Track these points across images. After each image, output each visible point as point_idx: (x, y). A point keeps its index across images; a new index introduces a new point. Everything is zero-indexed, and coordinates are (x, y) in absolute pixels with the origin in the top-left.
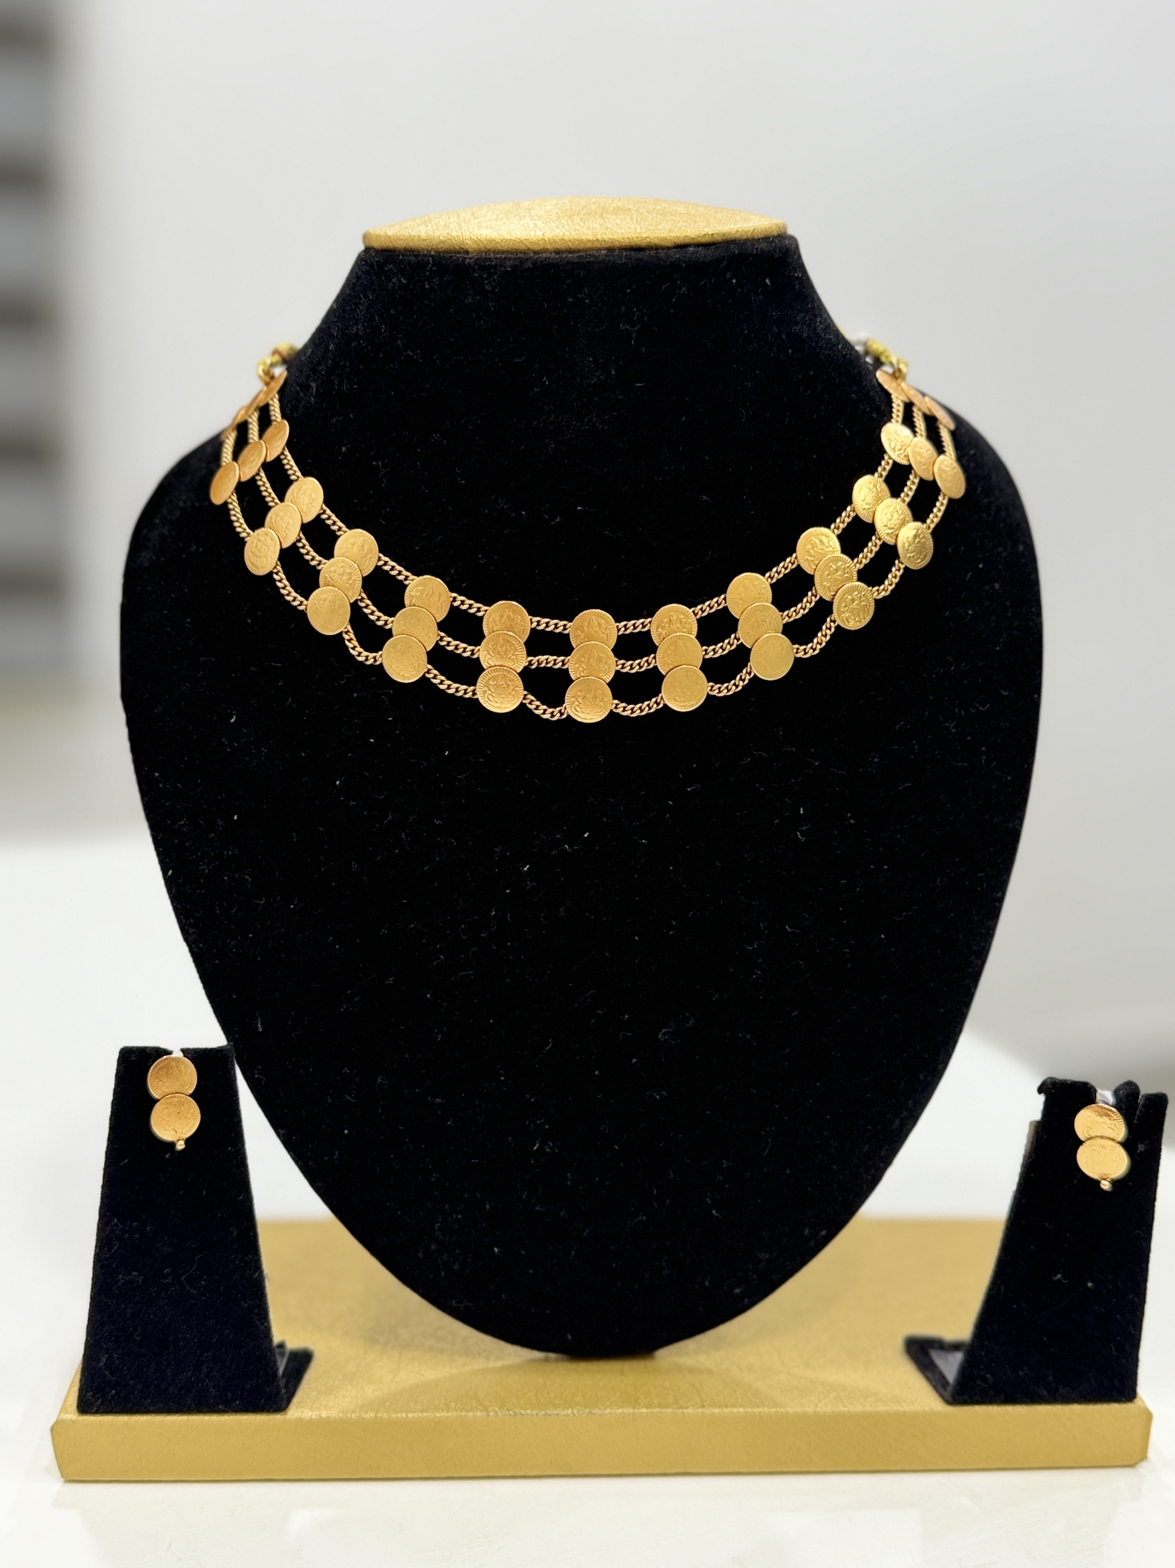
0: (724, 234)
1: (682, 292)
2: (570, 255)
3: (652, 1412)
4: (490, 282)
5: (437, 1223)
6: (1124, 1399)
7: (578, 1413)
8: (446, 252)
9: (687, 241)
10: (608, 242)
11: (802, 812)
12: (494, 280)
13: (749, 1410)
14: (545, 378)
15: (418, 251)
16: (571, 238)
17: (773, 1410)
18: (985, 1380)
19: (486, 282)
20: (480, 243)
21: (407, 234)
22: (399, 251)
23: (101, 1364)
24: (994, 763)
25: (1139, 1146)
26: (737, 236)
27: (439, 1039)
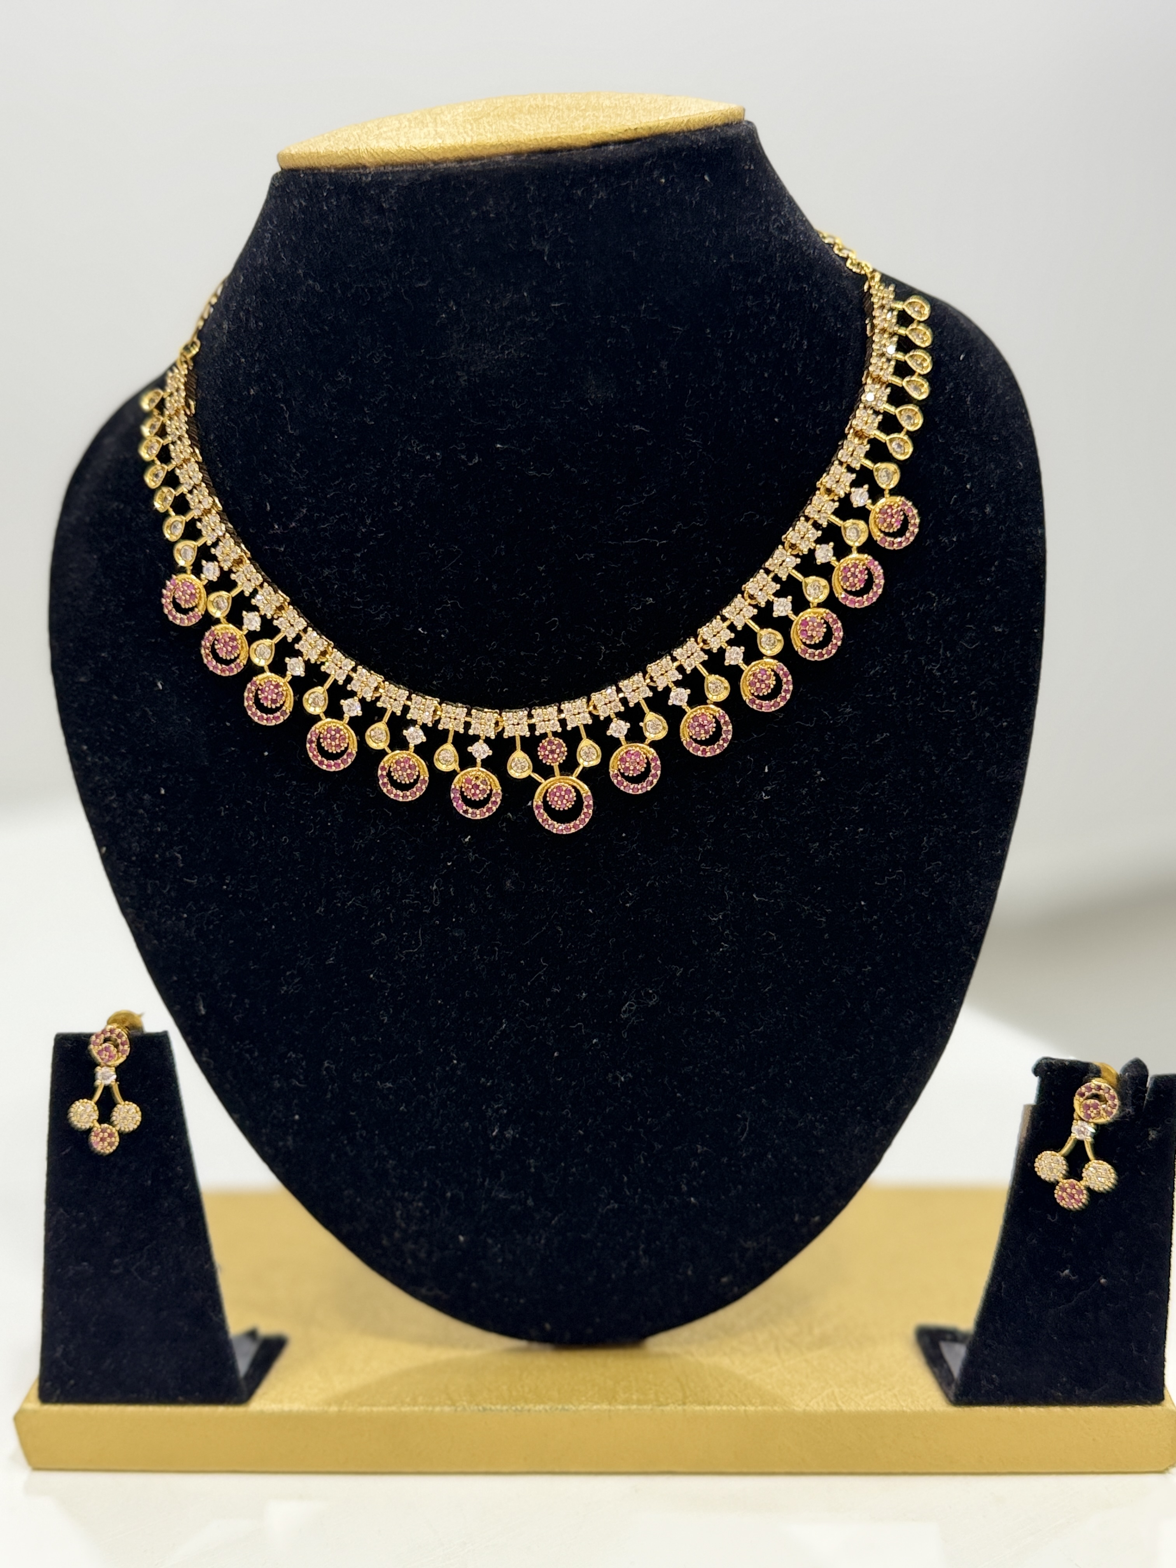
0: (650, 128)
1: (600, 197)
2: (472, 164)
3: (629, 1410)
4: (387, 199)
5: (397, 1211)
6: (1149, 1402)
7: (551, 1409)
8: (347, 168)
9: (605, 138)
10: (514, 147)
11: (766, 770)
12: (392, 197)
13: (734, 1408)
14: (452, 303)
15: (319, 170)
16: (473, 143)
17: (760, 1408)
18: (991, 1381)
19: (383, 199)
20: (376, 156)
21: (307, 151)
22: (301, 171)
23: (58, 1356)
25: (1151, 1133)
26: (667, 129)
27: (385, 1021)
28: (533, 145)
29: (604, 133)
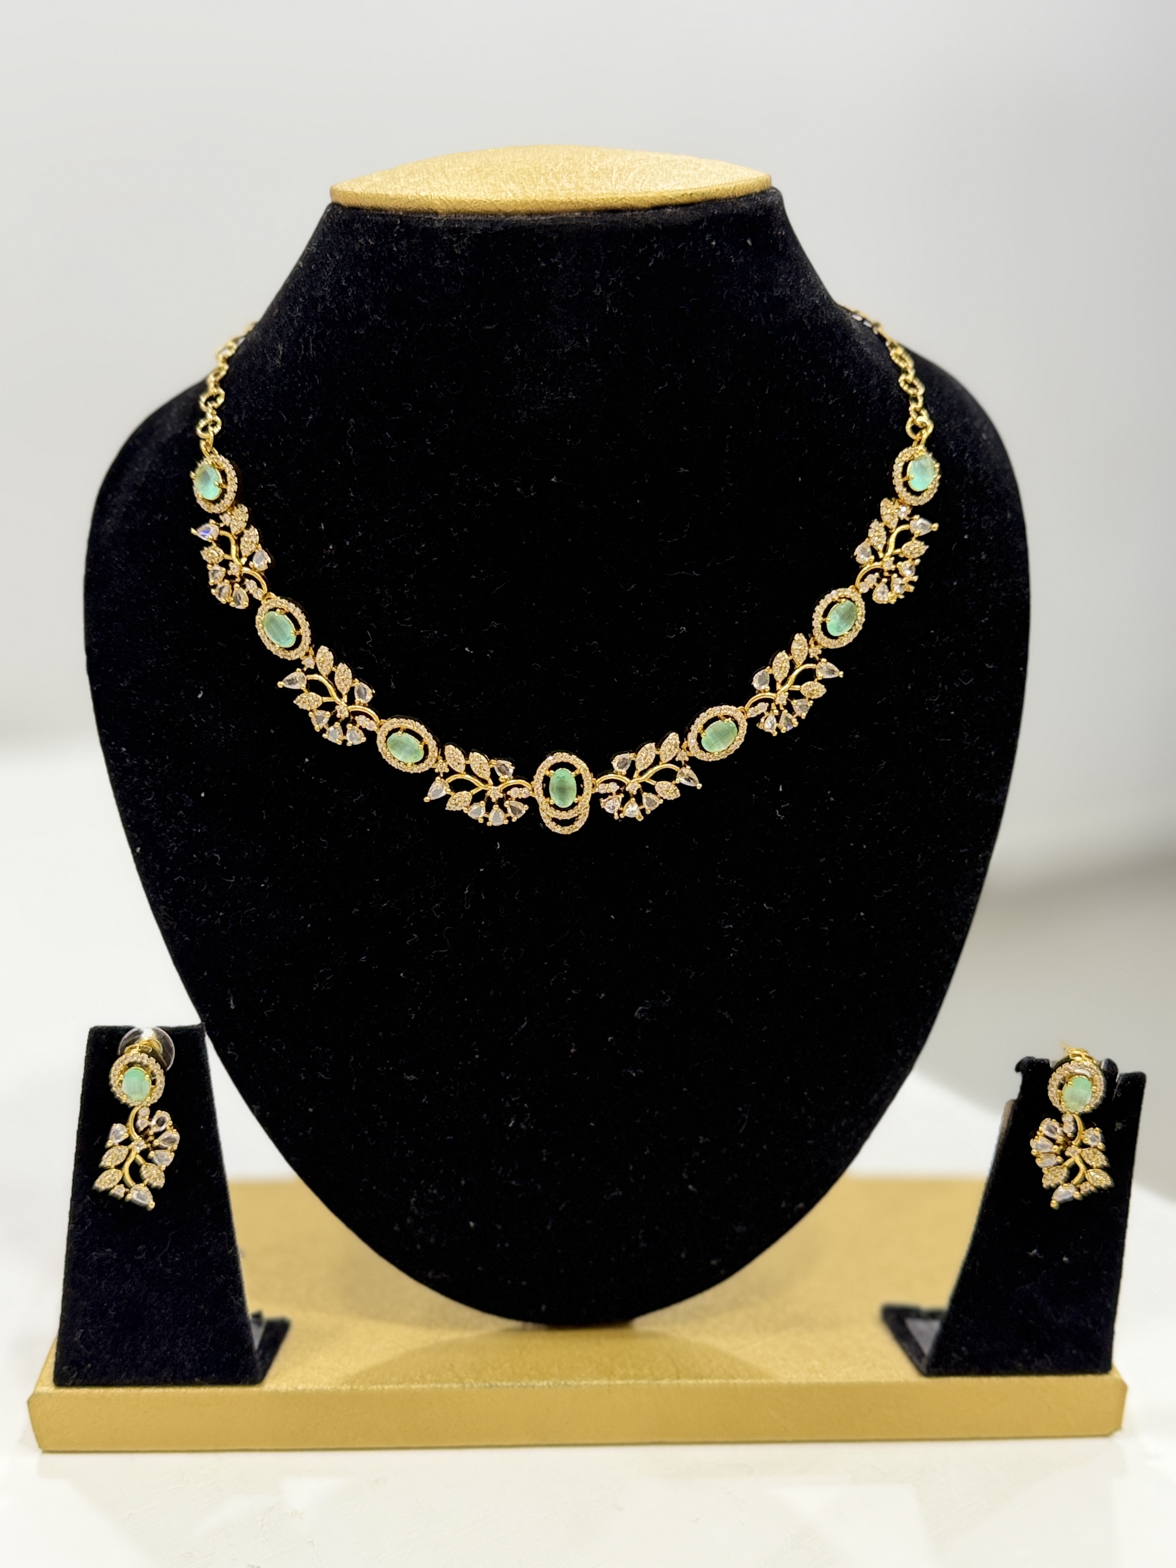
0: (703, 194)
1: (659, 256)
2: (543, 218)
3: (627, 1384)
4: (460, 246)
5: (412, 1198)
6: (1098, 1371)
7: (554, 1384)
8: (416, 212)
9: (664, 202)
10: (582, 204)
11: (781, 789)
12: (464, 244)
13: (724, 1381)
14: (517, 347)
15: (386, 211)
16: (544, 199)
17: (748, 1381)
18: (960, 1353)
19: (456, 245)
20: (449, 203)
21: (374, 193)
22: (367, 210)
23: (76, 1339)
24: (978, 738)
25: (1117, 1124)
26: (717, 195)
27: (413, 1018)
28: (600, 204)
29: (664, 197)
